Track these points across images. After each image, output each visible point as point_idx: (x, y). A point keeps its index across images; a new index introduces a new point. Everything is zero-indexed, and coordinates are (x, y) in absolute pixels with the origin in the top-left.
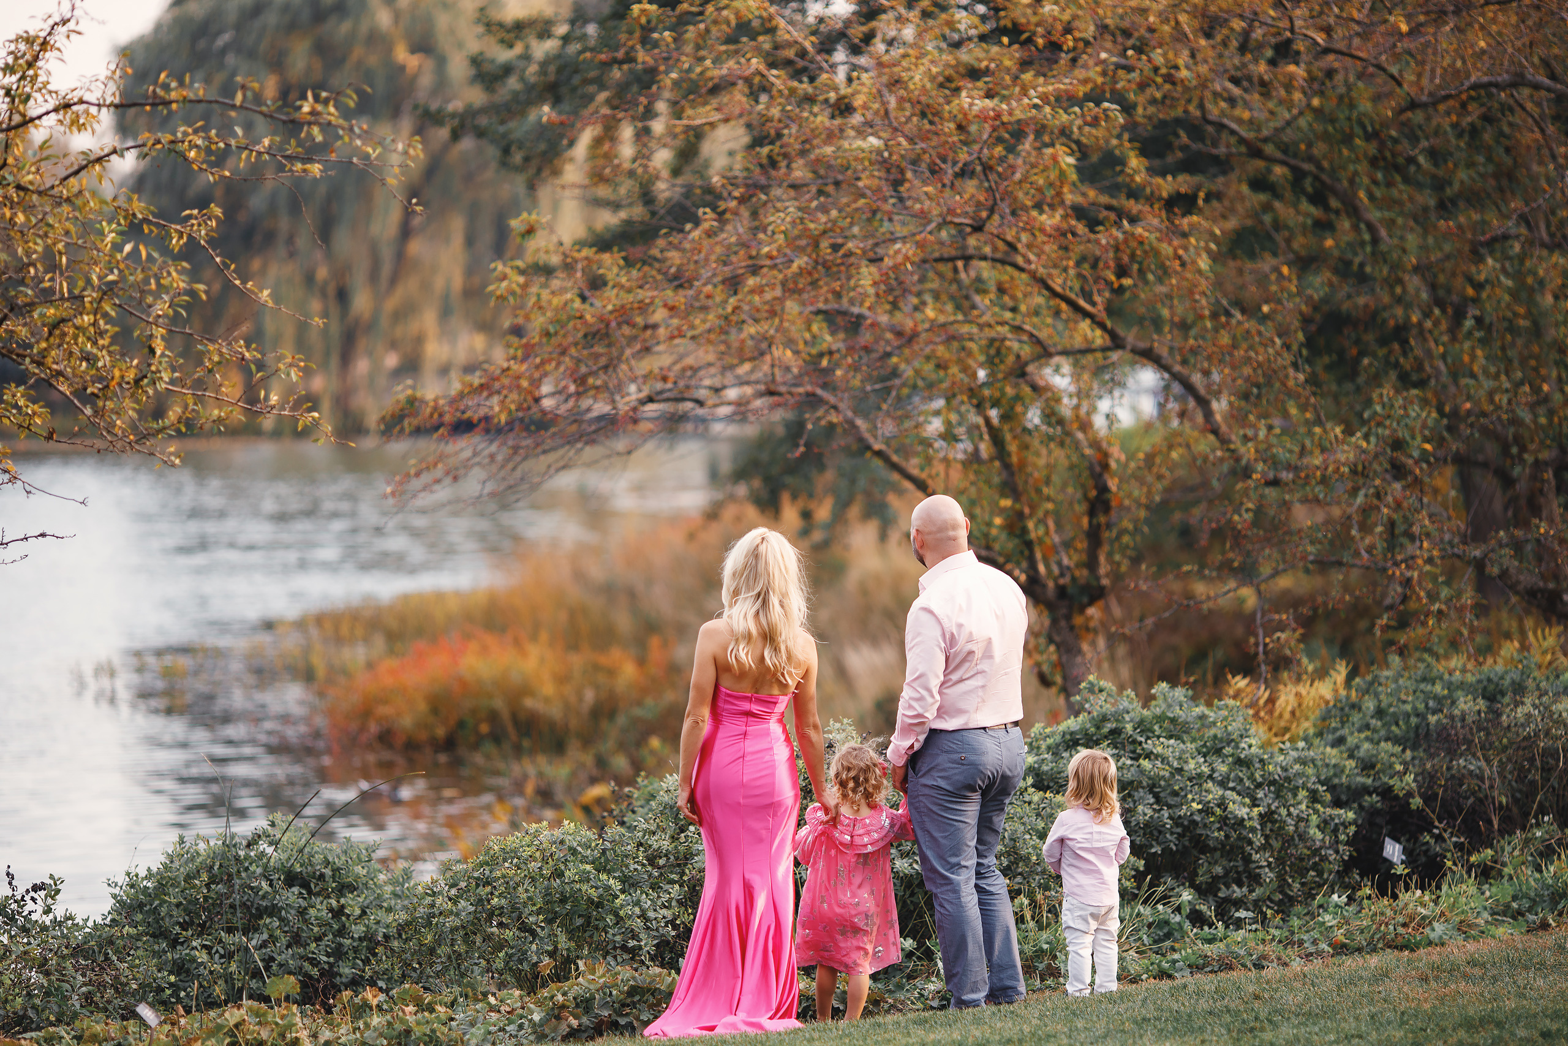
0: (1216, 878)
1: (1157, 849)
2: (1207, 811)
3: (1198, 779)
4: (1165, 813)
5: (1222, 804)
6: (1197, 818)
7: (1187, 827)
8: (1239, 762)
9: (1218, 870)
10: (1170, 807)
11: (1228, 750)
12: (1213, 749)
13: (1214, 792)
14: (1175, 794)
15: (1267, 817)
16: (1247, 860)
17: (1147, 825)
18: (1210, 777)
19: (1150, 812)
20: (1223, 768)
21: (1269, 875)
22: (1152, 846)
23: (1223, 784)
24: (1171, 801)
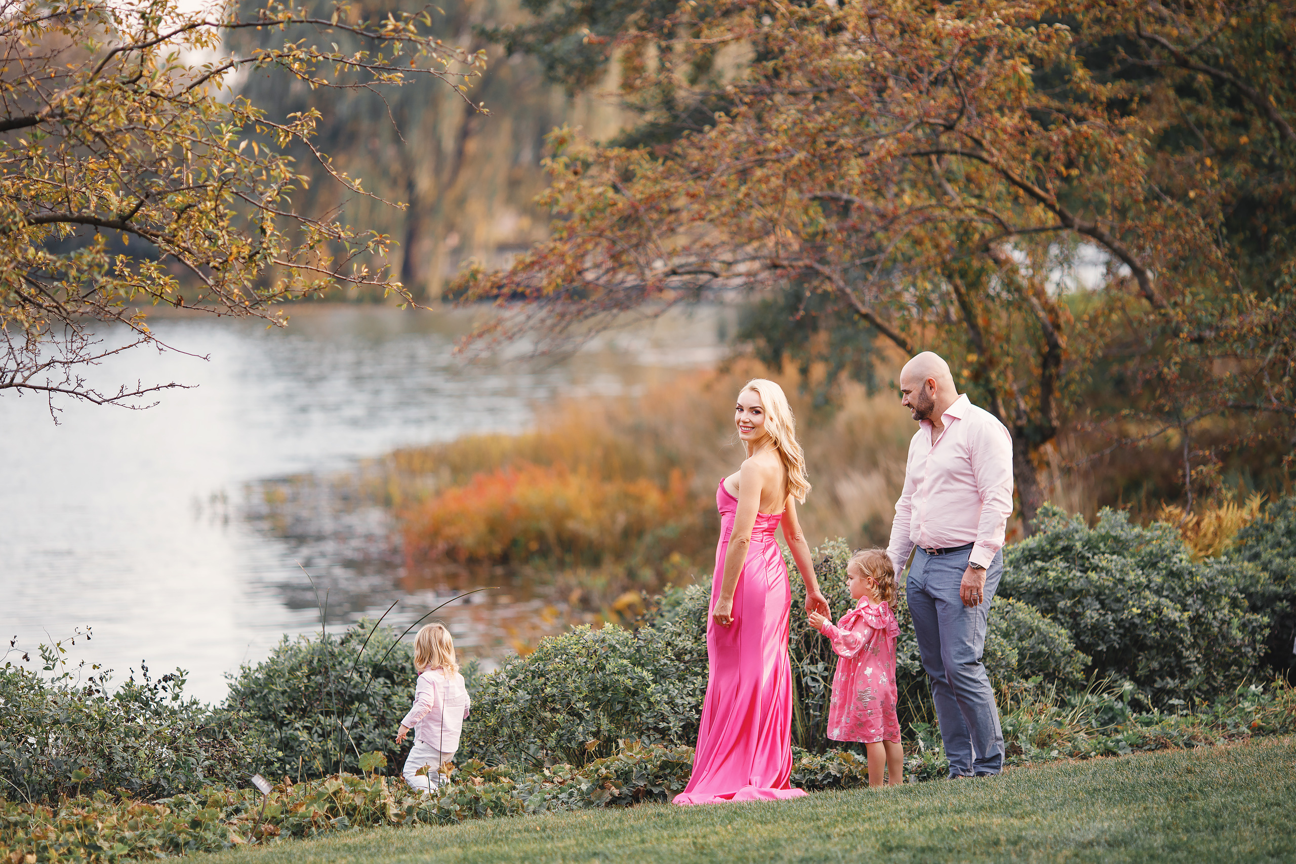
0: (1153, 672)
1: (1102, 647)
2: (1144, 615)
3: (1137, 588)
4: (1110, 617)
5: (1158, 609)
6: (1137, 621)
7: (1128, 629)
8: (1172, 574)
9: (1155, 665)
10: (1113, 611)
11: (1162, 564)
12: (1150, 563)
13: (1151, 599)
14: (1118, 600)
15: (1195, 620)
16: (1179, 656)
17: (1094, 627)
18: (1147, 587)
19: (1096, 616)
20: (1158, 579)
21: (1198, 670)
22: (1098, 645)
23: (1158, 592)
24: (1115, 606)
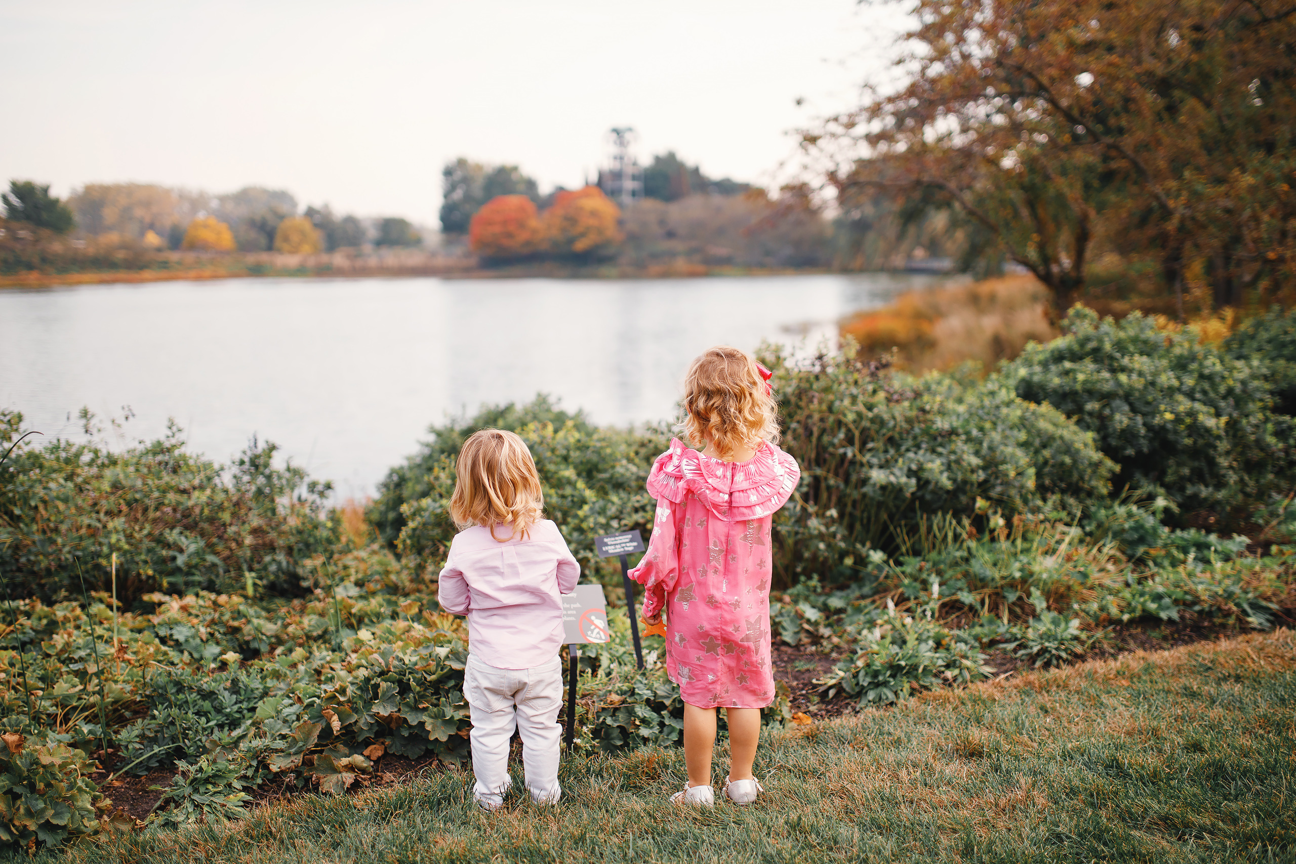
0: (1182, 478)
1: (1130, 452)
2: (1178, 420)
3: (1170, 392)
4: (1139, 419)
5: (1192, 414)
6: (1169, 426)
7: (1159, 434)
8: (1202, 377)
9: (1186, 471)
10: (1144, 415)
11: (1194, 366)
12: (1181, 365)
13: (1184, 404)
14: (1148, 403)
15: (1232, 425)
16: (1212, 463)
17: (1123, 431)
18: (1179, 390)
19: (1126, 421)
20: (1190, 382)
21: (1232, 478)
22: (1125, 449)
23: (1190, 395)
24: (1145, 409)
